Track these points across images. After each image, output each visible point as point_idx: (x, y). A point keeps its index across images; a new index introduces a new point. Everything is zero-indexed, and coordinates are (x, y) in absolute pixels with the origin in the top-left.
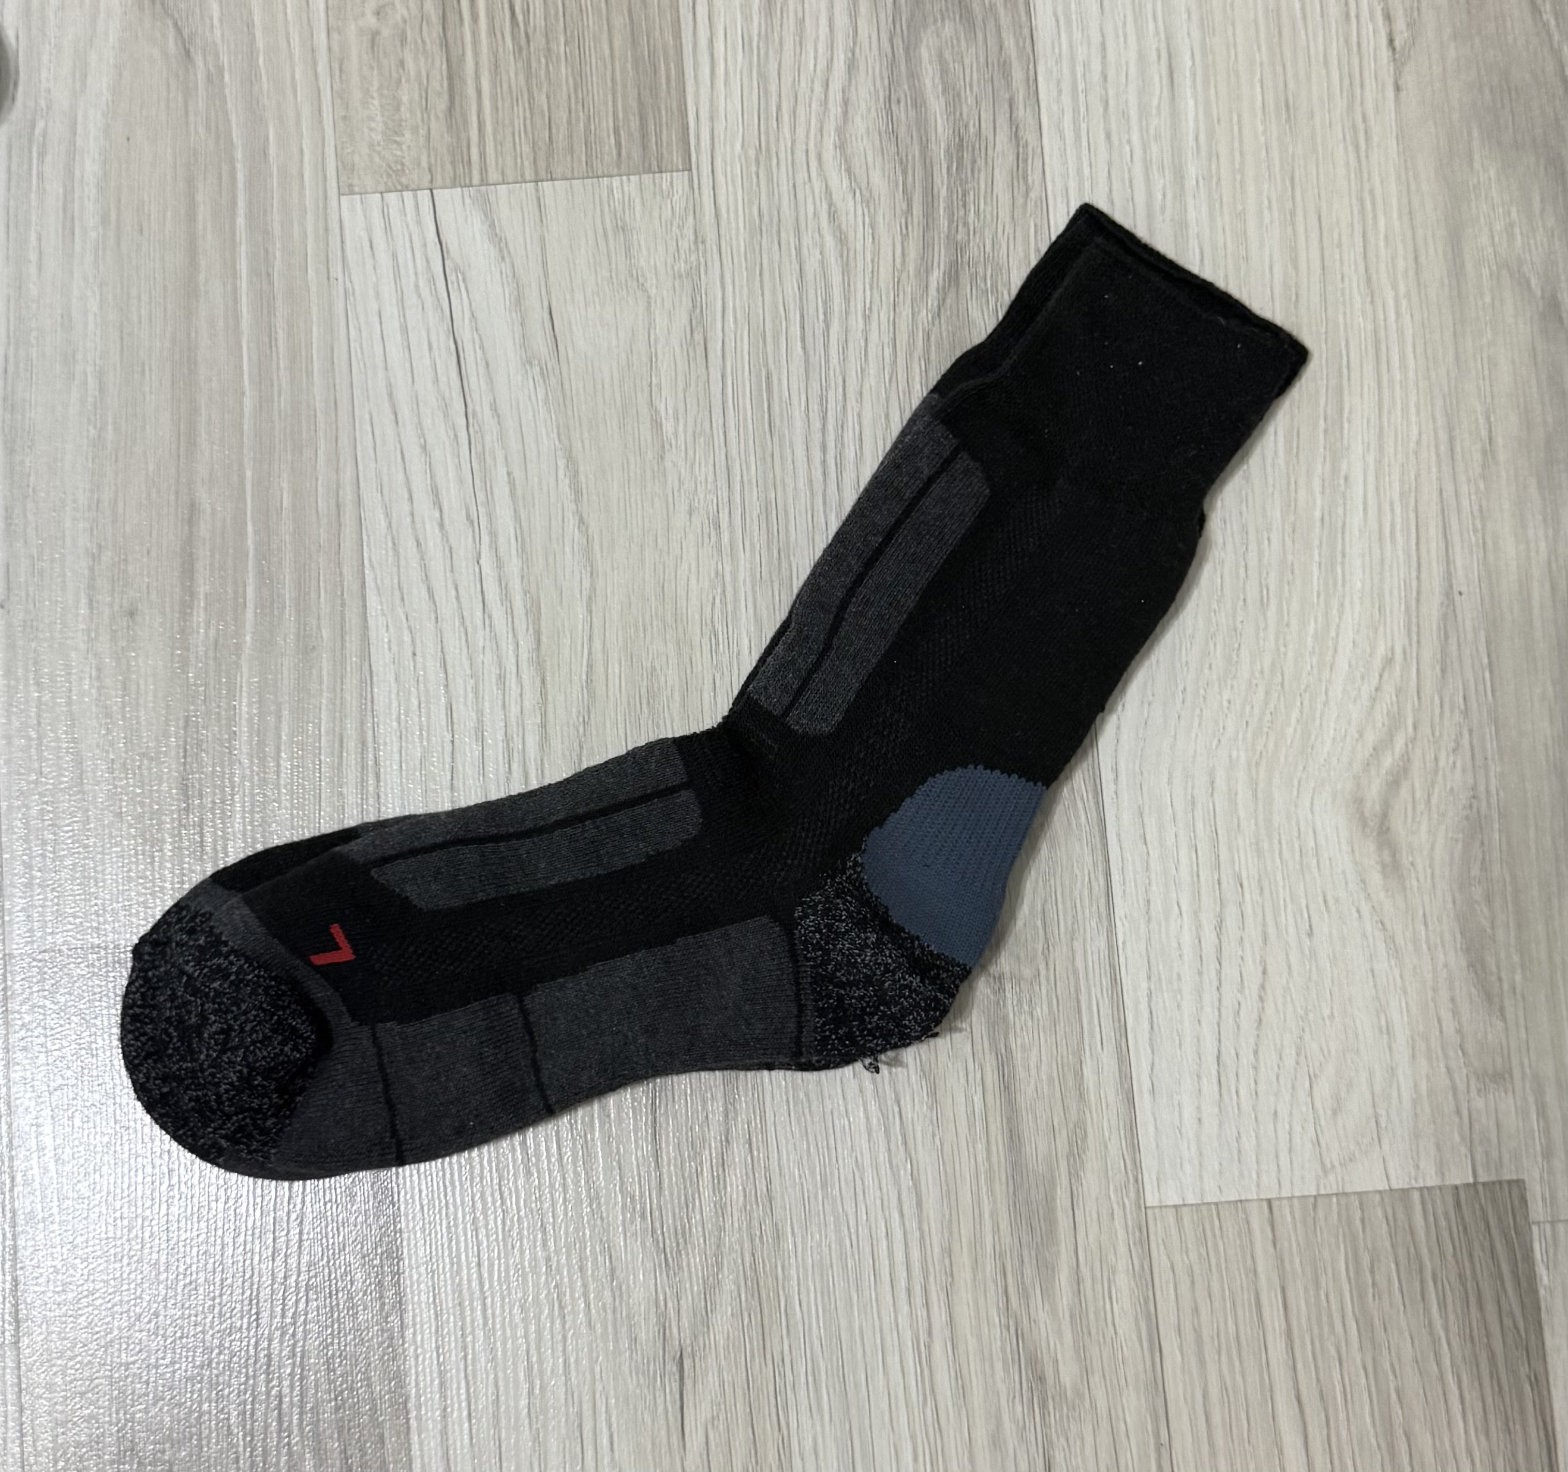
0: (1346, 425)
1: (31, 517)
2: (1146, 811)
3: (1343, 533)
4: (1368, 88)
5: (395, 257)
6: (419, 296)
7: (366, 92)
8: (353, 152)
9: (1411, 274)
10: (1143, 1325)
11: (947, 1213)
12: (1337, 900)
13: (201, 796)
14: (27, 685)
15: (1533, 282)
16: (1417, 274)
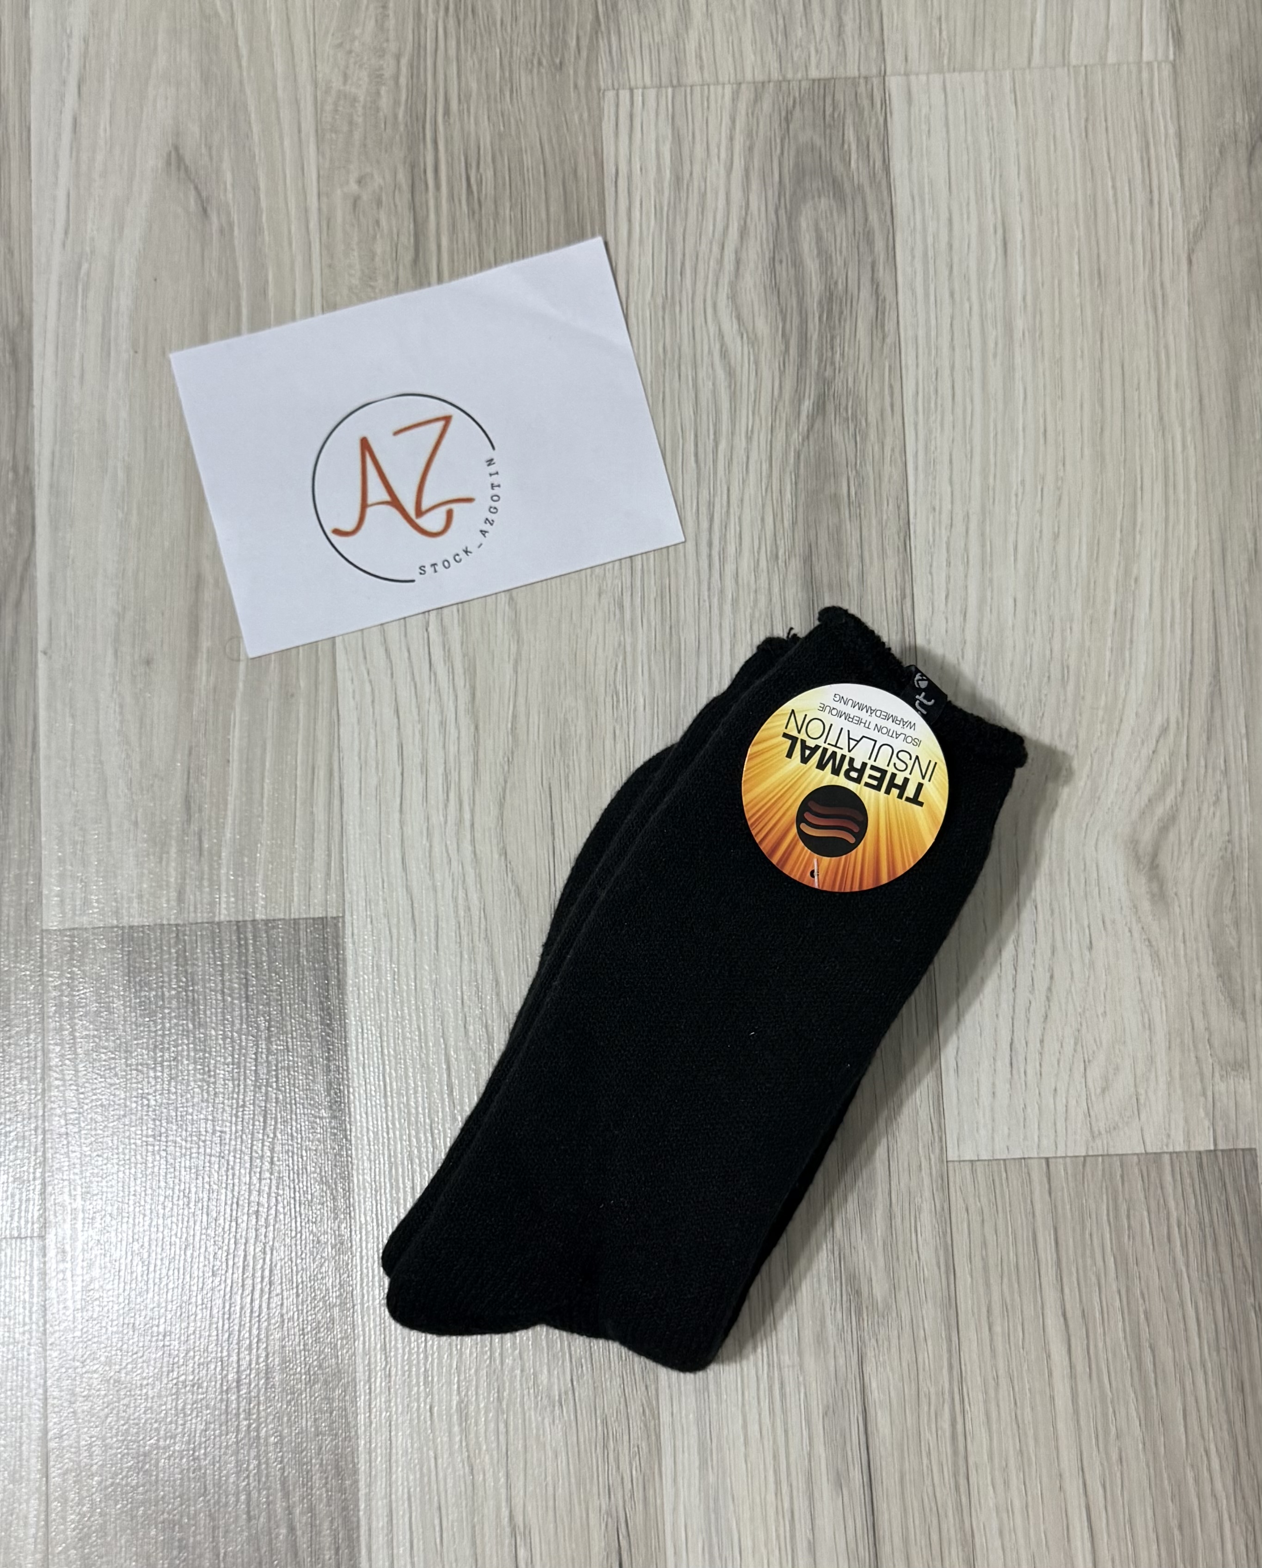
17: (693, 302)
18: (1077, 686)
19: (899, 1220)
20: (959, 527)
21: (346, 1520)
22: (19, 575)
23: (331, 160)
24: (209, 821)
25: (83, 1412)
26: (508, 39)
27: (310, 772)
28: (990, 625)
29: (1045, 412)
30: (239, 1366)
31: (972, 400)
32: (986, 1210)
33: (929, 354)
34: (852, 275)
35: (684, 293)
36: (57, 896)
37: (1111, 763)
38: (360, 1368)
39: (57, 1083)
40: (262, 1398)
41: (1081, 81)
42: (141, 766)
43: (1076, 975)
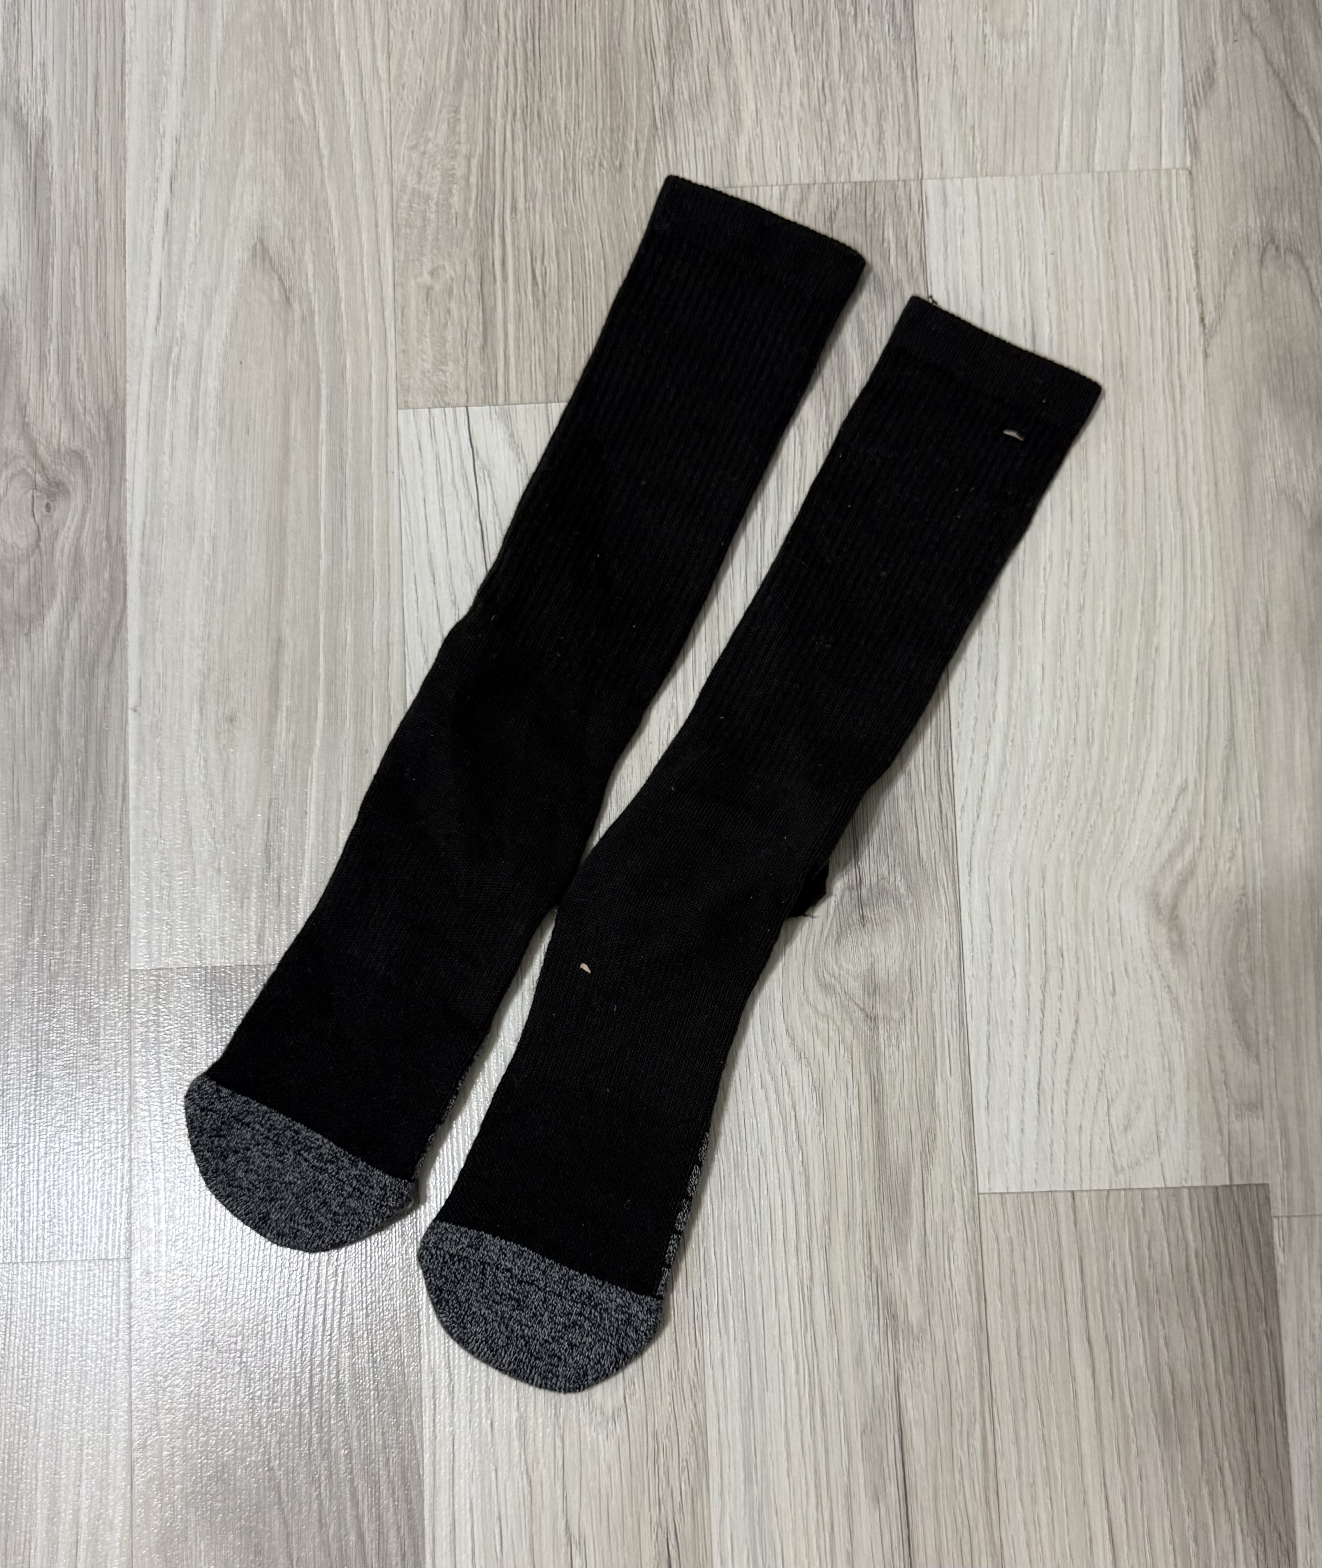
0: (1158, 609)
1: (158, 645)
2: (992, 898)
3: (1153, 691)
4: (1183, 355)
5: (437, 457)
6: (455, 487)
7: (421, 332)
8: (409, 377)
9: (1212, 496)
10: (973, 1280)
11: (828, 1191)
12: (1135, 969)
13: (279, 859)
14: (152, 771)
15: (1304, 506)
16: (1216, 496)
18: (1102, 748)
19: (933, 1248)
21: (412, 1529)
22: (111, 637)
23: (406, 252)
24: (288, 868)
25: (166, 1424)
26: (572, 143)
28: (1020, 689)
30: (311, 1382)
32: (1015, 1239)
36: (144, 938)
37: (1133, 820)
38: (425, 1386)
39: (143, 1114)
40: (333, 1412)
41: (1104, 187)
42: (224, 817)
43: (1100, 1019)
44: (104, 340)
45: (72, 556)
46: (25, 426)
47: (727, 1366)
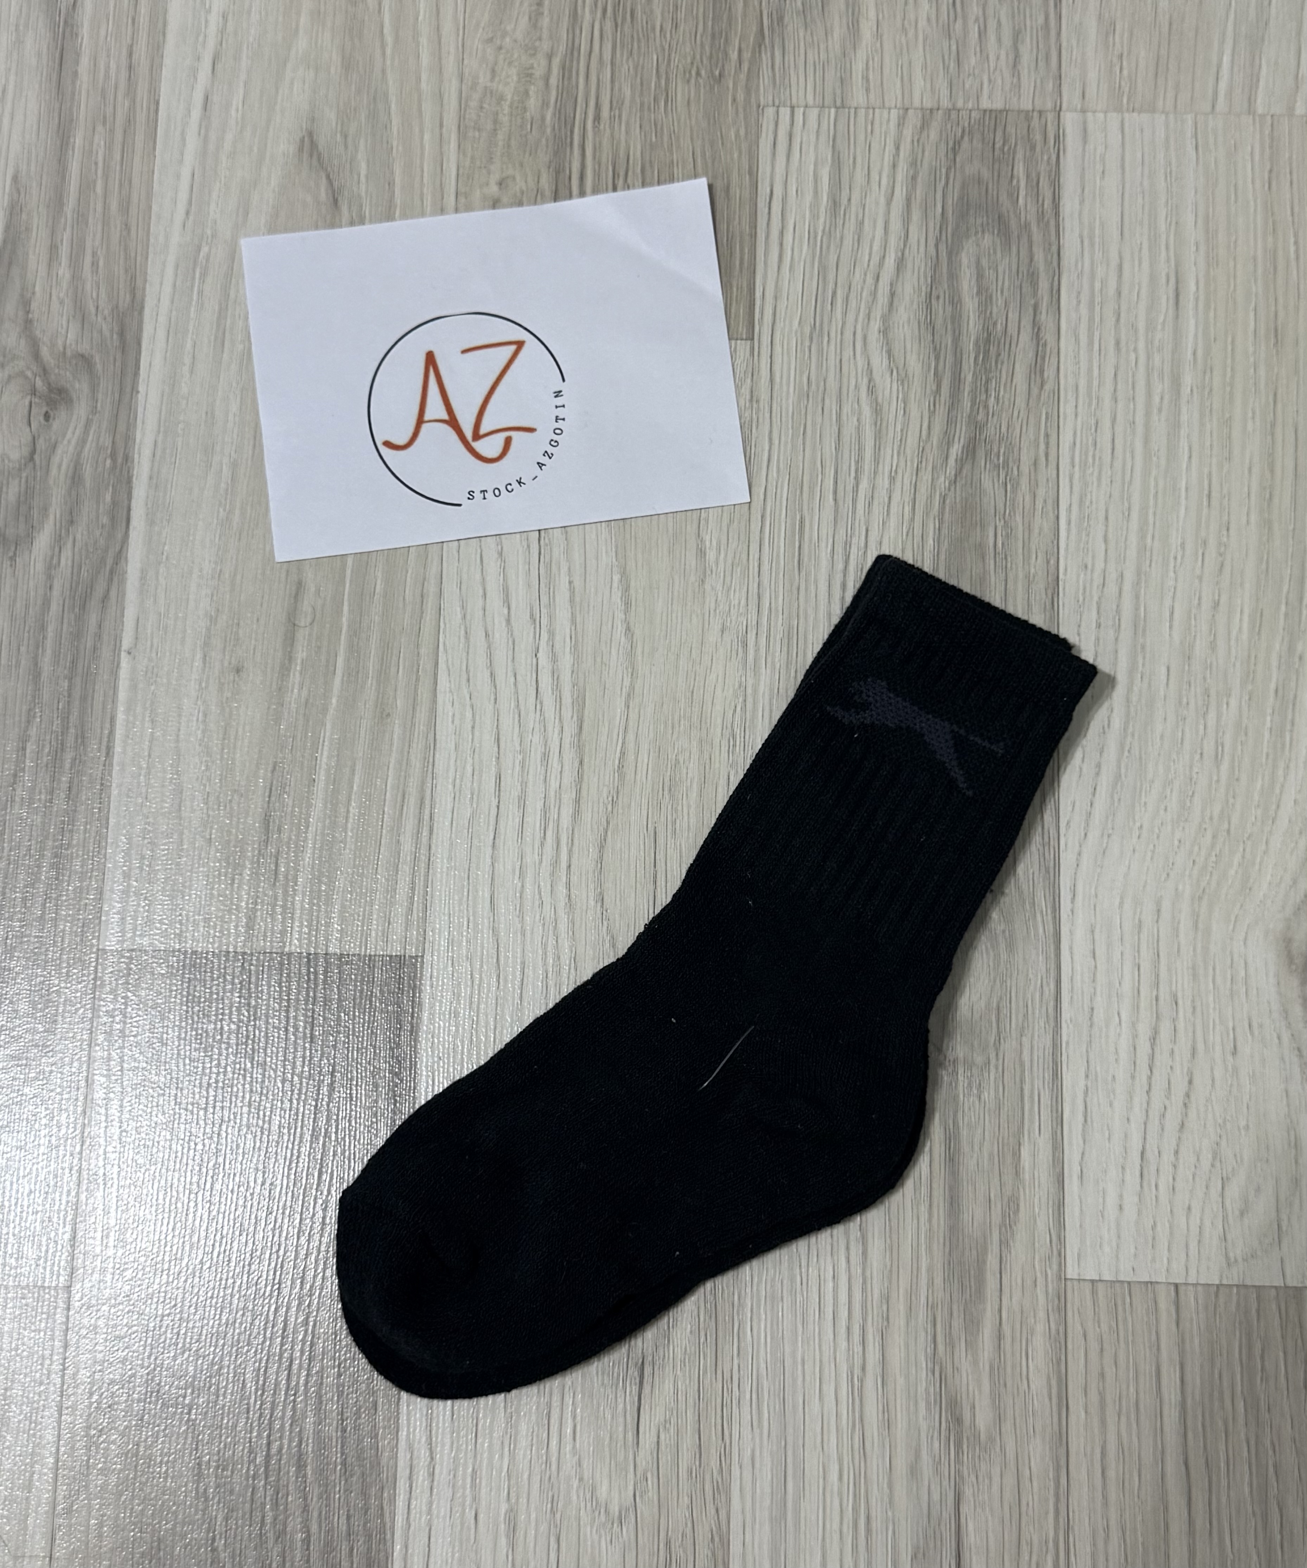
17: (842, 334)
18: (1232, 767)
19: (1008, 1340)
20: (1112, 588)
22: (108, 568)
23: (473, 158)
24: (288, 843)
25: (96, 1487)
26: (667, 47)
27: (399, 799)
28: (1140, 694)
29: (1210, 473)
30: (269, 1450)
31: (1133, 458)
32: (1105, 1337)
33: (1090, 405)
34: (1013, 316)
35: (834, 323)
36: (118, 913)
37: (1265, 852)
38: (401, 1463)
39: (99, 1117)
40: (291, 1488)
41: (1267, 131)
42: (221, 780)
43: (1218, 1083)
44: (124, 233)
45: (70, 474)
46: (28, 323)
47: (757, 1465)
